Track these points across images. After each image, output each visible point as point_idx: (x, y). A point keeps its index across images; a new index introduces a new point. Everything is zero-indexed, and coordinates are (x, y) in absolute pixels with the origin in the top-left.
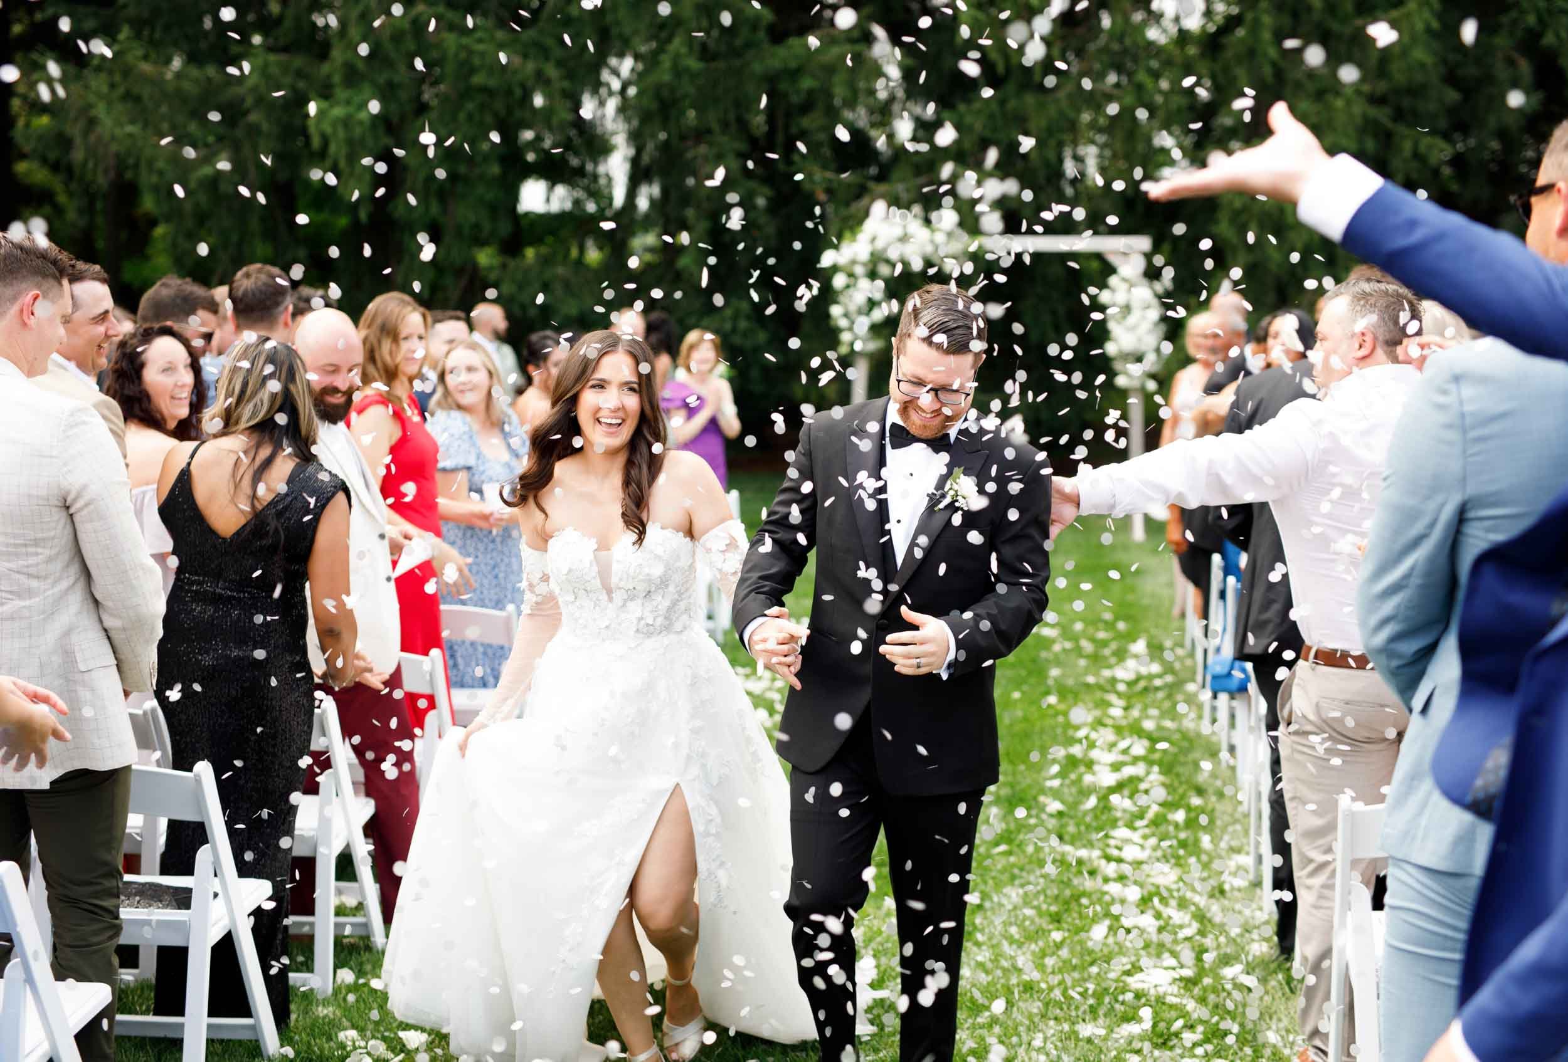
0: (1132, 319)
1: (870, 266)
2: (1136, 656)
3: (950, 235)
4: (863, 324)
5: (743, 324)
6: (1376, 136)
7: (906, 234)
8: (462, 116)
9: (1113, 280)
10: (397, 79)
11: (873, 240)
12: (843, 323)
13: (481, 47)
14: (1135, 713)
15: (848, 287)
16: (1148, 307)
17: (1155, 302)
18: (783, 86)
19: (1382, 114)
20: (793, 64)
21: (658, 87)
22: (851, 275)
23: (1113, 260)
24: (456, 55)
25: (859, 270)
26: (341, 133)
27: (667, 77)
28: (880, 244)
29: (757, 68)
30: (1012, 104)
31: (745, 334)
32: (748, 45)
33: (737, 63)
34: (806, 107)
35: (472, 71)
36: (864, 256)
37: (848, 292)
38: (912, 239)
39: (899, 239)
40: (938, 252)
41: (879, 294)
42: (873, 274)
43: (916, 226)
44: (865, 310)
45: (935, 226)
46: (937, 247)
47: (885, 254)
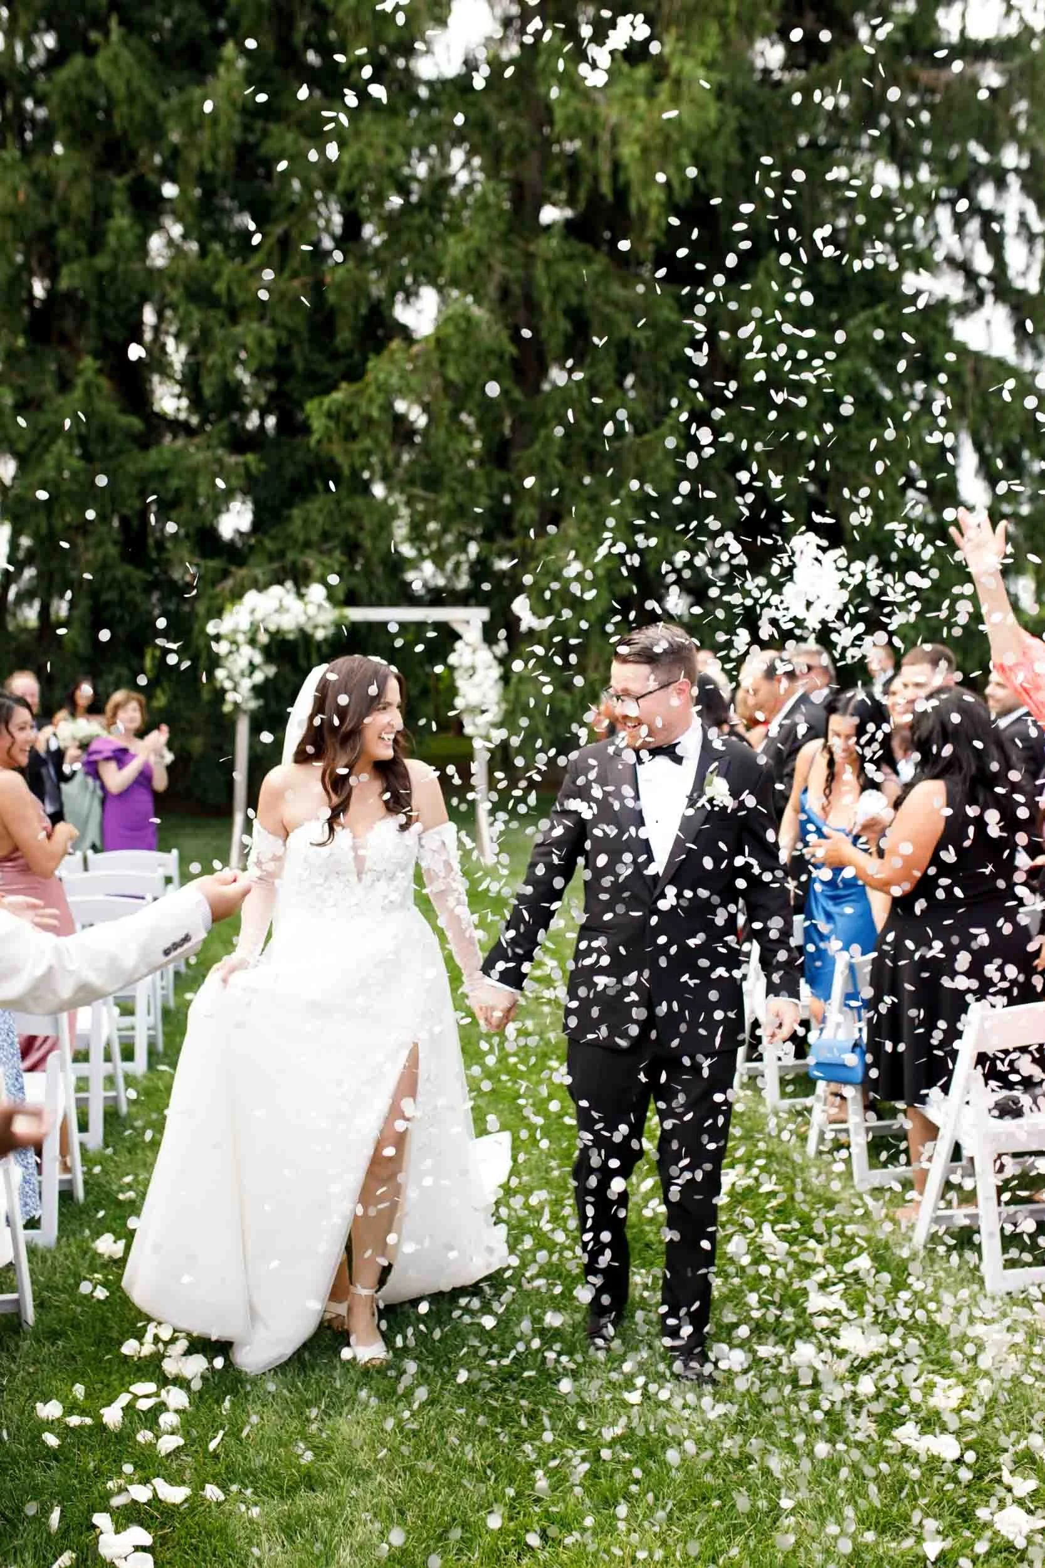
0: (477, 678)
1: (249, 635)
3: (320, 606)
4: (246, 684)
7: (281, 606)
9: (459, 645)
11: (253, 611)
12: (228, 685)
15: (231, 652)
16: (490, 667)
17: (495, 663)
20: (162, 466)
21: (44, 483)
22: (234, 642)
23: (459, 628)
25: (241, 638)
27: (52, 474)
28: (258, 616)
29: (131, 468)
32: (119, 452)
36: (245, 626)
37: (231, 658)
38: (287, 610)
39: (277, 611)
40: (311, 624)
41: (258, 659)
42: (252, 642)
43: (290, 600)
44: (247, 673)
45: (306, 599)
46: (309, 618)
47: (264, 624)
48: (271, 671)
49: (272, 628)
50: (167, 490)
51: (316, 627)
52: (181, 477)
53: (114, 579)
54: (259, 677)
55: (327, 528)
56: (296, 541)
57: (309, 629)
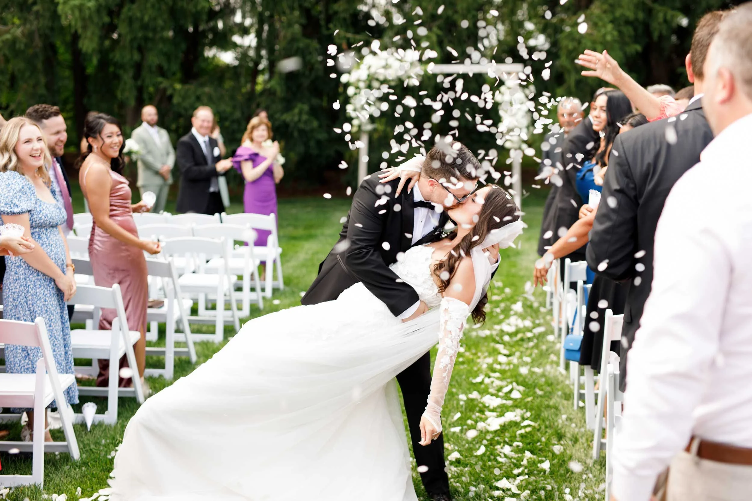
0: (513, 110)
1: (368, 82)
2: (516, 314)
3: (413, 65)
4: (365, 115)
5: (305, 117)
6: (643, 11)
7: (387, 64)
9: (503, 88)
11: (369, 67)
12: (353, 114)
14: (515, 360)
15: (356, 94)
17: (527, 101)
22: (357, 88)
23: (504, 78)
25: (362, 85)
28: (372, 70)
31: (306, 122)
36: (364, 77)
37: (355, 97)
38: (391, 67)
39: (383, 67)
40: (406, 75)
42: (369, 87)
44: (365, 108)
46: (404, 72)
47: (376, 76)
49: (381, 77)
51: (408, 77)
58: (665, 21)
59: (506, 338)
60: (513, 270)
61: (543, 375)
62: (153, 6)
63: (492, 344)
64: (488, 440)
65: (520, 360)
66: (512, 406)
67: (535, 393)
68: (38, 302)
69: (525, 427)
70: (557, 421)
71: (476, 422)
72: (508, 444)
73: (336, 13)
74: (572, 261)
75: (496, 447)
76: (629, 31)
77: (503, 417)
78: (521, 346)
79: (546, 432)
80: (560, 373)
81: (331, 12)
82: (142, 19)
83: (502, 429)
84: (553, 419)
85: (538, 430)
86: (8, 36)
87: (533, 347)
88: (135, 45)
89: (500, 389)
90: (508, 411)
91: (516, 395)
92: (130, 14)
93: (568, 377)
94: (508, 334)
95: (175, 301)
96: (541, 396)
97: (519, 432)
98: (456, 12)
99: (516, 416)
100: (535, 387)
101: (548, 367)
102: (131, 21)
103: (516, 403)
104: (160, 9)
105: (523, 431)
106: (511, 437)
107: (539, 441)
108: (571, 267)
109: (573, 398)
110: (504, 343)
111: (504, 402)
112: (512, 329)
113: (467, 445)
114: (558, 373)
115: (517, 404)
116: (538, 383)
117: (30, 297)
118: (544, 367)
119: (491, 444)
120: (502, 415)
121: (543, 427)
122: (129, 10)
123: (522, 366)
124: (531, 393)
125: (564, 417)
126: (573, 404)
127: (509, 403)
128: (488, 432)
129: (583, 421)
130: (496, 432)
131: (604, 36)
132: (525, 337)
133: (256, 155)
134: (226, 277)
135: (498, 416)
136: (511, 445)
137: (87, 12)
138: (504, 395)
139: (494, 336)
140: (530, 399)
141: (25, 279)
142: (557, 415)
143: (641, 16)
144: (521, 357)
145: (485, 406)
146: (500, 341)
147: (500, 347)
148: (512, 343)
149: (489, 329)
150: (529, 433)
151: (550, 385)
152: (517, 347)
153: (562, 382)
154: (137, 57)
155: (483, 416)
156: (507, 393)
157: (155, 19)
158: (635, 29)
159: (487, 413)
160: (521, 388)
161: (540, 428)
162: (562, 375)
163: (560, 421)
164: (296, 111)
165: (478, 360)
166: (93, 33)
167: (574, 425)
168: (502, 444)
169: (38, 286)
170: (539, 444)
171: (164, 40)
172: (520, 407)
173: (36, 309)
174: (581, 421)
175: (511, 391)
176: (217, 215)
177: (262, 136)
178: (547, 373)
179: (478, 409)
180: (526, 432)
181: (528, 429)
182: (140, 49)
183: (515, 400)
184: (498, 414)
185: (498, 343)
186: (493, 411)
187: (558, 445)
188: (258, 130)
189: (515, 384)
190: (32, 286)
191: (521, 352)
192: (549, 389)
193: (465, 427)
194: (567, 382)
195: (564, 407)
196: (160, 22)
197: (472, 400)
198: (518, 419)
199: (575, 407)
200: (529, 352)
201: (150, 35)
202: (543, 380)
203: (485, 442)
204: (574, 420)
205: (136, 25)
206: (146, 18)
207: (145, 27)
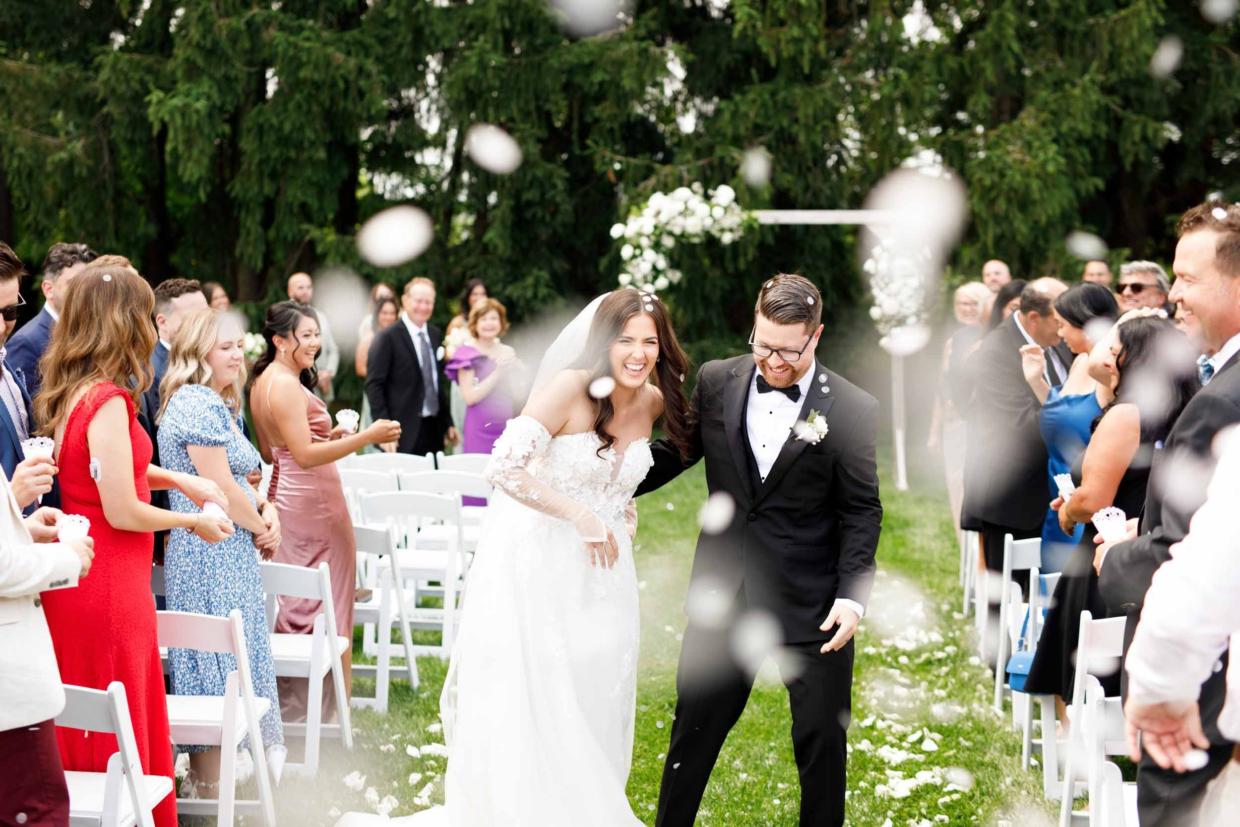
0: (894, 287)
1: (653, 238)
3: (727, 209)
6: (1108, 122)
7: (686, 208)
8: (291, 106)
9: (877, 250)
10: (233, 73)
11: (658, 213)
13: (307, 45)
14: (921, 693)
15: (634, 257)
16: (910, 275)
17: (915, 270)
18: (578, 79)
19: (1114, 103)
20: (587, 60)
21: (466, 80)
22: (638, 247)
23: (878, 231)
24: (286, 51)
25: (644, 242)
26: (179, 120)
27: (474, 71)
28: (663, 218)
29: (554, 62)
30: (782, 95)
32: (546, 45)
33: (537, 59)
34: (599, 99)
35: (300, 66)
36: (649, 229)
37: (635, 262)
38: (693, 213)
39: (681, 214)
40: (717, 227)
41: (662, 263)
42: (657, 246)
43: (696, 202)
44: (650, 278)
45: (714, 201)
46: (715, 221)
47: (669, 228)
48: (676, 276)
49: (677, 231)
50: (592, 84)
51: (722, 230)
52: (605, 70)
53: (534, 178)
54: (662, 283)
55: (759, 121)
56: (724, 135)
57: (715, 232)
58: (1144, 138)
59: (903, 660)
60: (902, 551)
61: (969, 717)
62: (299, 107)
63: (882, 668)
64: (894, 812)
65: (930, 694)
66: (924, 763)
67: (958, 743)
68: (216, 589)
69: (950, 793)
70: (998, 785)
71: (873, 785)
72: (925, 817)
73: (597, 121)
74: (1015, 538)
75: (907, 822)
76: (1083, 154)
77: (913, 779)
78: (929, 672)
79: (983, 801)
80: (996, 714)
81: (588, 119)
82: (280, 129)
83: (915, 796)
84: (992, 783)
85: (971, 798)
86: (63, 155)
87: (947, 674)
88: (267, 171)
89: (903, 737)
90: (920, 770)
91: (929, 746)
92: (261, 120)
93: (1009, 720)
94: (904, 653)
95: (393, 592)
96: (968, 749)
97: (941, 801)
98: (796, 120)
99: (933, 777)
100: (959, 734)
101: (975, 705)
102: (261, 131)
103: (931, 758)
104: (309, 112)
105: (947, 799)
106: (929, 808)
107: (973, 814)
108: (1013, 548)
109: (1021, 753)
110: (900, 667)
111: (912, 756)
112: (910, 646)
113: (863, 818)
114: (992, 714)
115: (932, 761)
116: (961, 728)
117: (206, 581)
118: (969, 704)
119: (900, 817)
120: (911, 775)
121: (978, 794)
122: (260, 112)
123: (935, 703)
124: (954, 744)
125: (1008, 780)
126: (1020, 761)
127: (921, 758)
128: (892, 799)
129: (1038, 786)
130: (904, 799)
131: (1044, 164)
132: (933, 658)
133: (483, 358)
134: (459, 555)
135: (904, 777)
136: (930, 820)
137: (195, 118)
138: (909, 745)
139: (884, 656)
140: (951, 753)
141: (201, 553)
142: (998, 776)
143: (1103, 130)
144: (930, 690)
145: (882, 761)
146: (894, 664)
147: (896, 673)
148: (913, 668)
149: (874, 646)
150: (957, 802)
151: (982, 731)
152: (923, 674)
153: (1000, 727)
154: (268, 189)
155: (883, 777)
156: (913, 744)
157: (301, 128)
158: (1094, 153)
159: (888, 772)
160: (937, 736)
161: (974, 795)
162: (999, 718)
163: (1003, 786)
164: (530, 280)
165: (862, 694)
166: (202, 152)
167: (1024, 792)
168: (917, 818)
169: (219, 565)
170: (974, 818)
171: (314, 163)
172: (938, 764)
173: (213, 600)
174: (1034, 786)
175: (921, 740)
176: (430, 455)
177: (493, 329)
178: (974, 715)
179: (871, 766)
180: (952, 801)
181: (955, 797)
182: (274, 176)
183: (929, 754)
184: (905, 773)
185: (892, 667)
186: (896, 769)
187: (1003, 819)
188: (485, 319)
189: (925, 729)
190: (209, 564)
191: (930, 682)
192: (980, 738)
193: (857, 792)
194: (1008, 729)
195: (1005, 765)
196: (309, 134)
197: (862, 753)
198: (938, 782)
199: (1024, 766)
200: (941, 682)
201: (293, 154)
202: (970, 724)
203: (890, 813)
204: (1025, 785)
205: (270, 138)
206: (287, 127)
207: (283, 141)
